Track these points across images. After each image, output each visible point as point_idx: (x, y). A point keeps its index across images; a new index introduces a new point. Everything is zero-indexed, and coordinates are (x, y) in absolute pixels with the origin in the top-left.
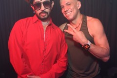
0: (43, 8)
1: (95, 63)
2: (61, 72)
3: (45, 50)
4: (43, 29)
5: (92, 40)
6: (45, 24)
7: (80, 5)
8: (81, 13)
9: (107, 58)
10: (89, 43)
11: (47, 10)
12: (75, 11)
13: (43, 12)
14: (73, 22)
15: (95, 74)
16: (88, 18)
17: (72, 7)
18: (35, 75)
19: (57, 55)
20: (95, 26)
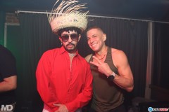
0: (70, 40)
1: (119, 93)
2: (86, 101)
3: (70, 80)
4: (69, 60)
5: (116, 70)
6: (72, 56)
7: (105, 38)
8: (106, 45)
9: (131, 88)
10: (114, 74)
11: (74, 42)
12: (101, 43)
13: (70, 43)
14: (99, 53)
15: (118, 104)
16: (113, 50)
17: (98, 39)
18: (61, 103)
19: (82, 85)
20: (119, 58)
